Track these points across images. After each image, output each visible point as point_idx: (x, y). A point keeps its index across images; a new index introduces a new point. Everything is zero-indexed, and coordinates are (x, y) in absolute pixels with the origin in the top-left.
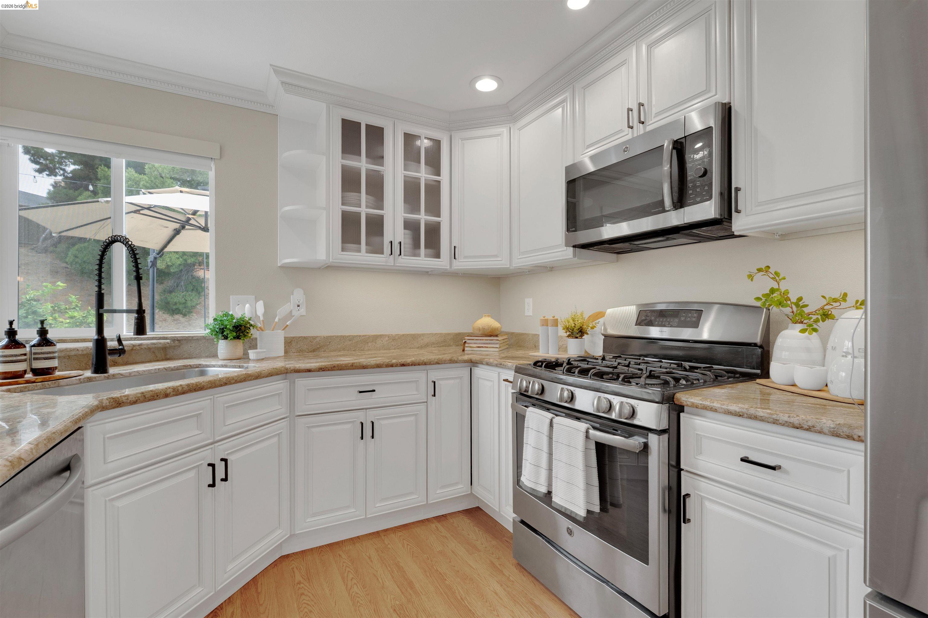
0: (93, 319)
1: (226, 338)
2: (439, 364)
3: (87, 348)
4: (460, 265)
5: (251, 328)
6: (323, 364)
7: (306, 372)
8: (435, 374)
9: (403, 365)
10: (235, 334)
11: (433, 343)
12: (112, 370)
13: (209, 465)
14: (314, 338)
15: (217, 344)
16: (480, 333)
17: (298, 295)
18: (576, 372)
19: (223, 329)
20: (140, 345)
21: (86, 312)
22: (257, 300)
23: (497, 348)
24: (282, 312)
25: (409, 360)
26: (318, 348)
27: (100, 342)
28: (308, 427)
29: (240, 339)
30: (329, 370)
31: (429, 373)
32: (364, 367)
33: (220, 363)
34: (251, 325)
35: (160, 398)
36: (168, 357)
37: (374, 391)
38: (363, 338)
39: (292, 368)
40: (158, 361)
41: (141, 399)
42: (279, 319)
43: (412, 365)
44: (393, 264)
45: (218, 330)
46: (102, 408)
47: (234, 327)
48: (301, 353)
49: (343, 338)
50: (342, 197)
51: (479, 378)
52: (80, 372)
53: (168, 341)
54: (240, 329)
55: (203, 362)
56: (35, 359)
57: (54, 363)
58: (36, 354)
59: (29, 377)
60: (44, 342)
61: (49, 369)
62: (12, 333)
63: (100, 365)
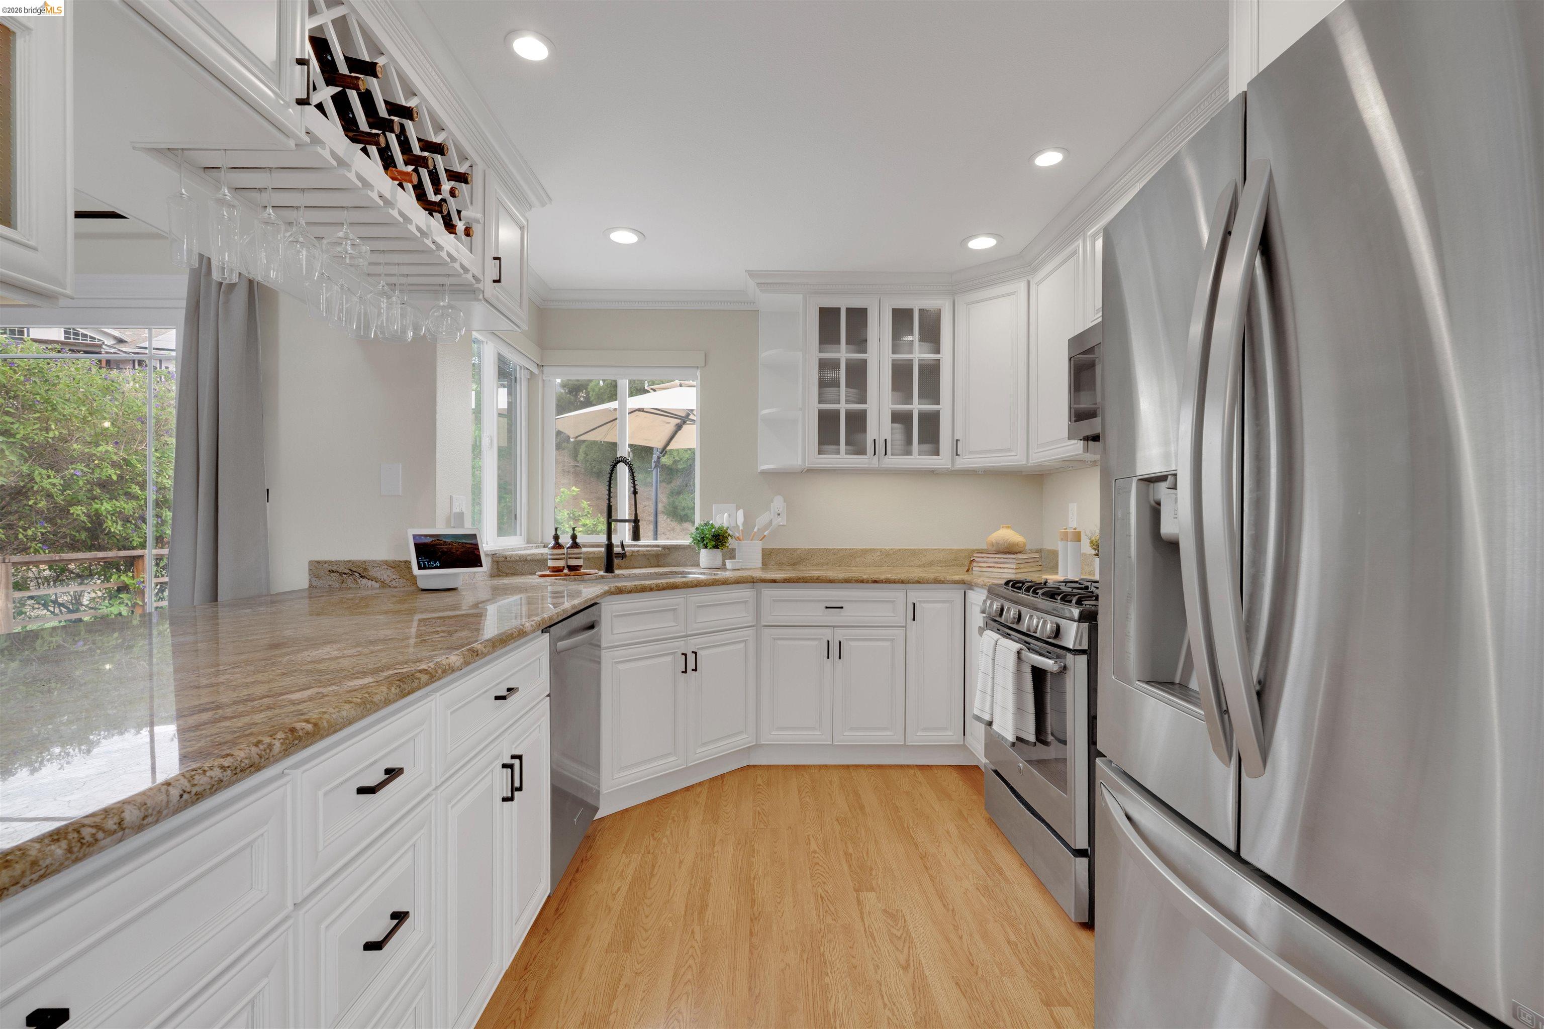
0: (603, 527)
1: (706, 547)
2: (919, 582)
3: (601, 552)
4: (964, 462)
5: (729, 538)
6: (788, 575)
7: (771, 582)
8: (916, 595)
9: (875, 582)
10: (713, 543)
11: (940, 561)
12: (617, 572)
13: (683, 654)
14: (795, 550)
15: (699, 553)
16: (994, 548)
17: (778, 503)
18: (1074, 601)
19: (704, 537)
20: (638, 551)
21: (596, 519)
22: (738, 509)
23: (1013, 568)
24: (762, 520)
25: (882, 577)
26: (798, 562)
27: (610, 546)
28: (774, 639)
29: (718, 548)
30: (794, 582)
31: (908, 593)
32: (831, 581)
33: (702, 571)
34: (729, 535)
35: (646, 591)
36: (660, 564)
37: (842, 608)
38: (851, 551)
39: (758, 578)
40: (652, 567)
41: (635, 590)
42: (758, 529)
43: (886, 582)
44: (877, 466)
45: (699, 539)
46: (610, 593)
47: (713, 536)
48: (780, 566)
49: (827, 551)
50: (819, 394)
51: (972, 604)
52: (596, 571)
53: (660, 549)
54: (719, 539)
55: (686, 570)
56: (570, 558)
57: (580, 562)
58: (570, 554)
59: (566, 571)
60: (575, 545)
61: (578, 566)
62: (556, 537)
63: (609, 568)
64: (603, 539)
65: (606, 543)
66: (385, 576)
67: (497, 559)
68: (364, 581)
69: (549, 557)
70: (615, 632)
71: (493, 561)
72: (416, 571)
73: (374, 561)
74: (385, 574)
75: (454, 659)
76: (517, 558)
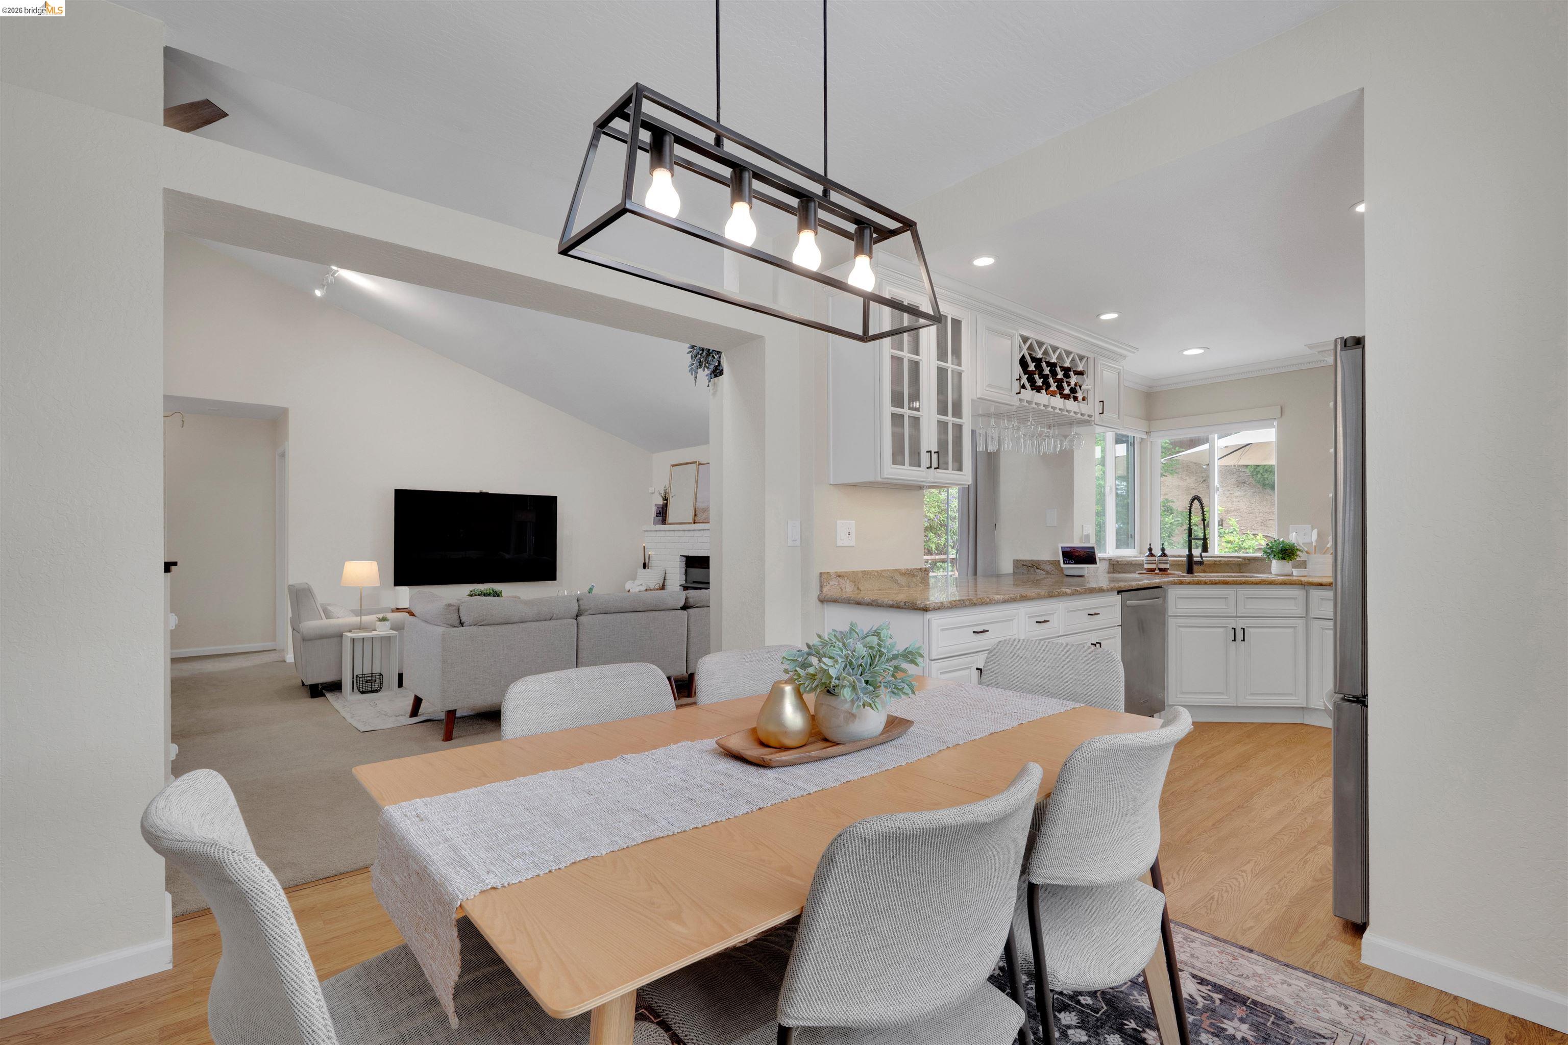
0: (1185, 544)
1: (1275, 558)
3: (1184, 560)
5: (1298, 552)
7: (1318, 585)
10: (1283, 555)
12: (1196, 573)
15: (1268, 562)
19: (1276, 551)
27: (1190, 556)
34: (1299, 550)
36: (1241, 571)
40: (1232, 572)
41: (1192, 582)
45: (1272, 552)
46: (1173, 583)
47: (1280, 550)
52: (1180, 572)
54: (1289, 552)
55: (1258, 575)
56: (1160, 563)
57: (1168, 566)
58: (1159, 560)
59: (1157, 571)
60: (1164, 555)
61: (1165, 569)
62: (1150, 550)
63: (1190, 571)
64: (1186, 552)
65: (1188, 553)
66: (1049, 569)
67: (1113, 563)
68: (1039, 571)
69: (1145, 562)
70: (1179, 607)
71: (1110, 564)
72: (1062, 565)
73: (1043, 560)
74: (1048, 568)
75: (1068, 591)
76: (1126, 562)
